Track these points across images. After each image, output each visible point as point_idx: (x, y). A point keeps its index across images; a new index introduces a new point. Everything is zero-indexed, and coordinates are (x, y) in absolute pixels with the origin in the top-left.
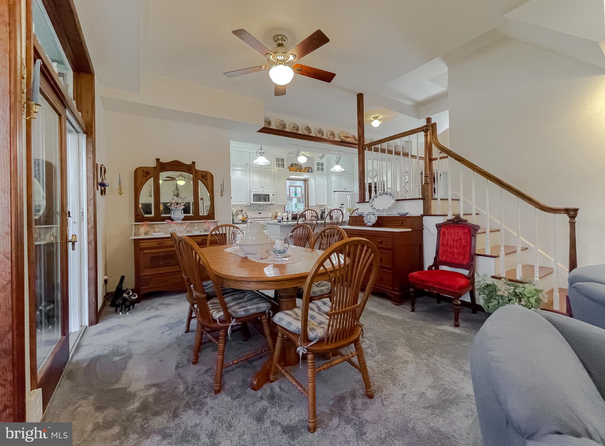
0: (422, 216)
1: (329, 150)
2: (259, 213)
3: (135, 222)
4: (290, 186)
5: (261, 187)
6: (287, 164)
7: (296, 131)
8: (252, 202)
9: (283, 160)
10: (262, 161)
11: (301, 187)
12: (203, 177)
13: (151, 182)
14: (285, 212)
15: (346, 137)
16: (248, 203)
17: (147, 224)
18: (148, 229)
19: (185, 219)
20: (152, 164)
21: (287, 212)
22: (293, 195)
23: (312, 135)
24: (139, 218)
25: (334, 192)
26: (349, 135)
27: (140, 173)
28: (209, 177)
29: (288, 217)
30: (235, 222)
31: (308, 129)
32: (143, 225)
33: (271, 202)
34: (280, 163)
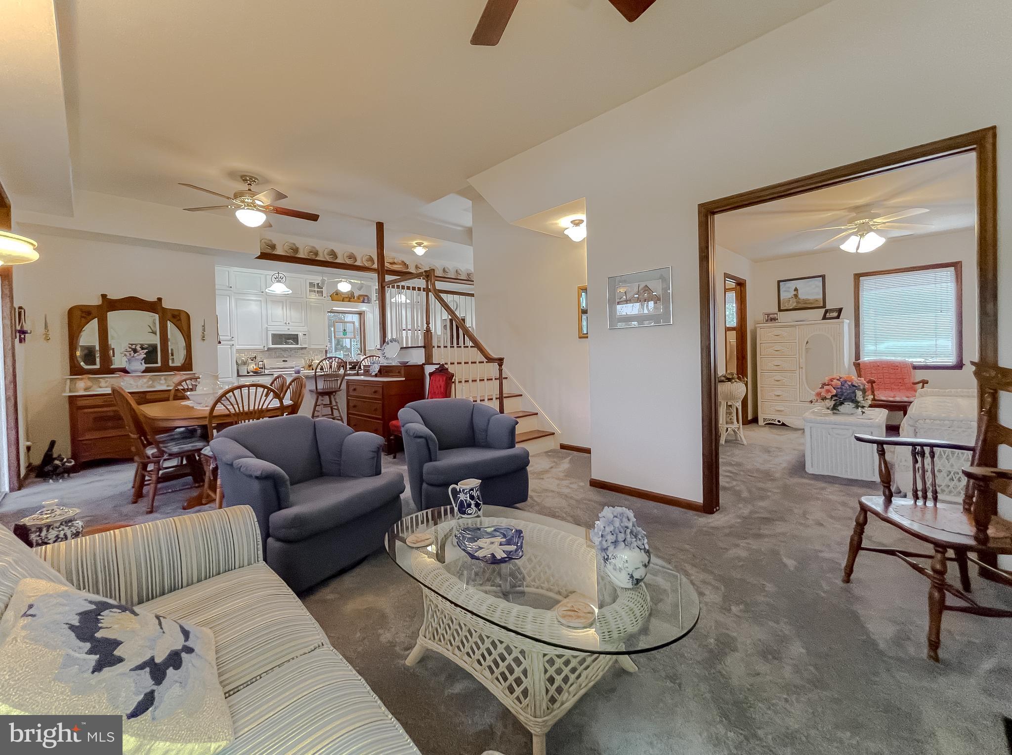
0: (424, 364)
1: (372, 279)
2: (283, 361)
3: (71, 375)
4: (334, 322)
5: (286, 323)
6: (326, 292)
7: (313, 257)
8: (272, 346)
10: (279, 288)
11: (353, 322)
12: (174, 316)
13: (94, 324)
15: (391, 263)
16: (264, 347)
17: (89, 378)
18: (89, 384)
19: (147, 370)
20: (96, 301)
22: (340, 334)
23: (338, 261)
24: (76, 370)
26: (396, 261)
27: (78, 313)
28: (183, 317)
30: (240, 374)
31: (333, 254)
32: (82, 379)
33: (301, 345)
34: (316, 289)
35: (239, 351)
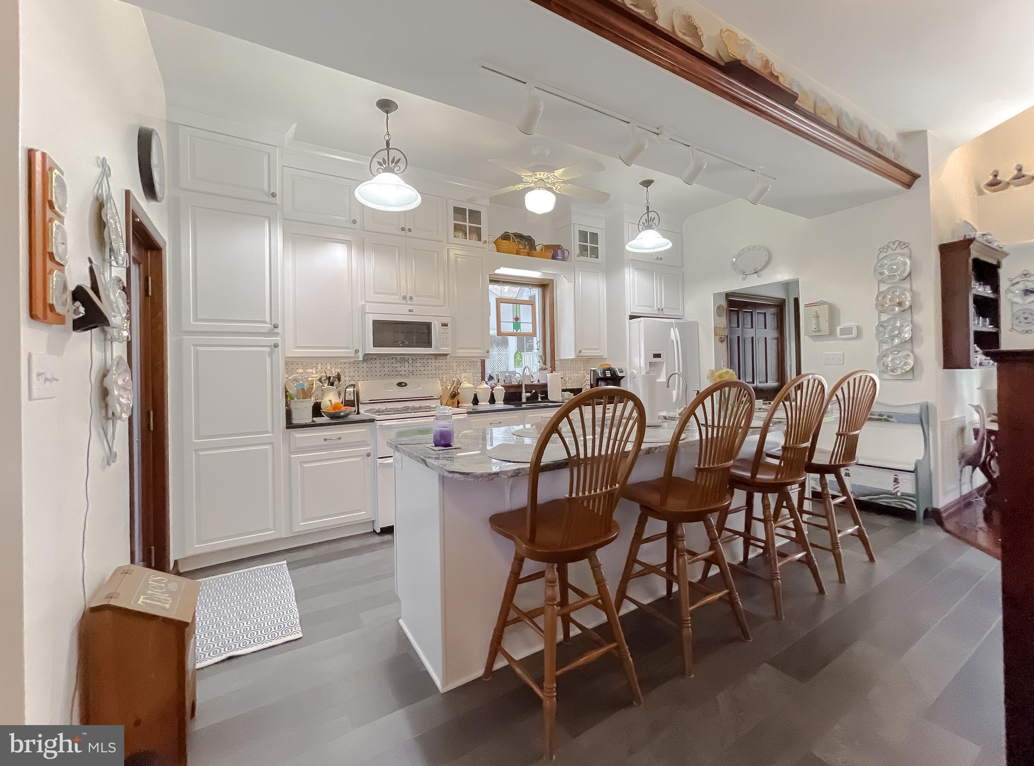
2: (400, 384)
4: (499, 301)
5: (404, 297)
6: (490, 230)
8: (373, 351)
9: (475, 215)
11: (531, 303)
14: (483, 379)
16: (357, 351)
21: (491, 378)
22: (507, 327)
25: (632, 317)
29: (492, 395)
30: (295, 421)
33: (436, 348)
34: (468, 224)
35: (291, 363)
